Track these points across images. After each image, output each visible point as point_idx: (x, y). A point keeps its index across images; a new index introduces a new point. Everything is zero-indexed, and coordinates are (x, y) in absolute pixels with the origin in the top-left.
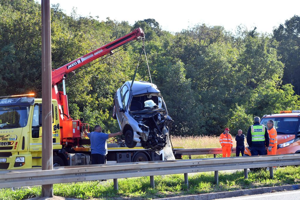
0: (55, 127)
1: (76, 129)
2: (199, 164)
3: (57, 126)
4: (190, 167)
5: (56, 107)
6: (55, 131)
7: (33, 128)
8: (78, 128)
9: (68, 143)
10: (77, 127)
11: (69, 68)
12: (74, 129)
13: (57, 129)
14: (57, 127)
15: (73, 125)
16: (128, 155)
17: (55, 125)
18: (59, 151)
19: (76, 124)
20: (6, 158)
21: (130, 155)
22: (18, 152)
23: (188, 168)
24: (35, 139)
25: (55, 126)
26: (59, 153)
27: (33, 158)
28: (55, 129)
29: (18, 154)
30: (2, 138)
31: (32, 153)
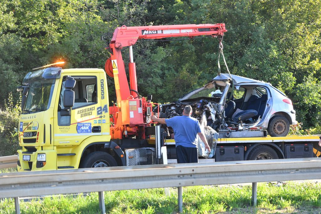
0: (99, 109)
1: (136, 112)
2: (194, 172)
3: (103, 108)
4: (177, 177)
5: (103, 80)
6: (99, 116)
7: (60, 112)
8: (140, 110)
9: (128, 132)
10: (138, 109)
11: (144, 34)
12: (133, 112)
13: (103, 112)
14: (104, 110)
15: (129, 106)
16: (238, 150)
17: (99, 106)
18: (107, 144)
19: (136, 104)
20: (30, 155)
21: (241, 149)
22: (42, 147)
23: (172, 179)
24: (63, 128)
25: (101, 108)
26: (105, 147)
27: (58, 155)
28: (99, 112)
29: (42, 150)
30: (27, 127)
31: (58, 147)
